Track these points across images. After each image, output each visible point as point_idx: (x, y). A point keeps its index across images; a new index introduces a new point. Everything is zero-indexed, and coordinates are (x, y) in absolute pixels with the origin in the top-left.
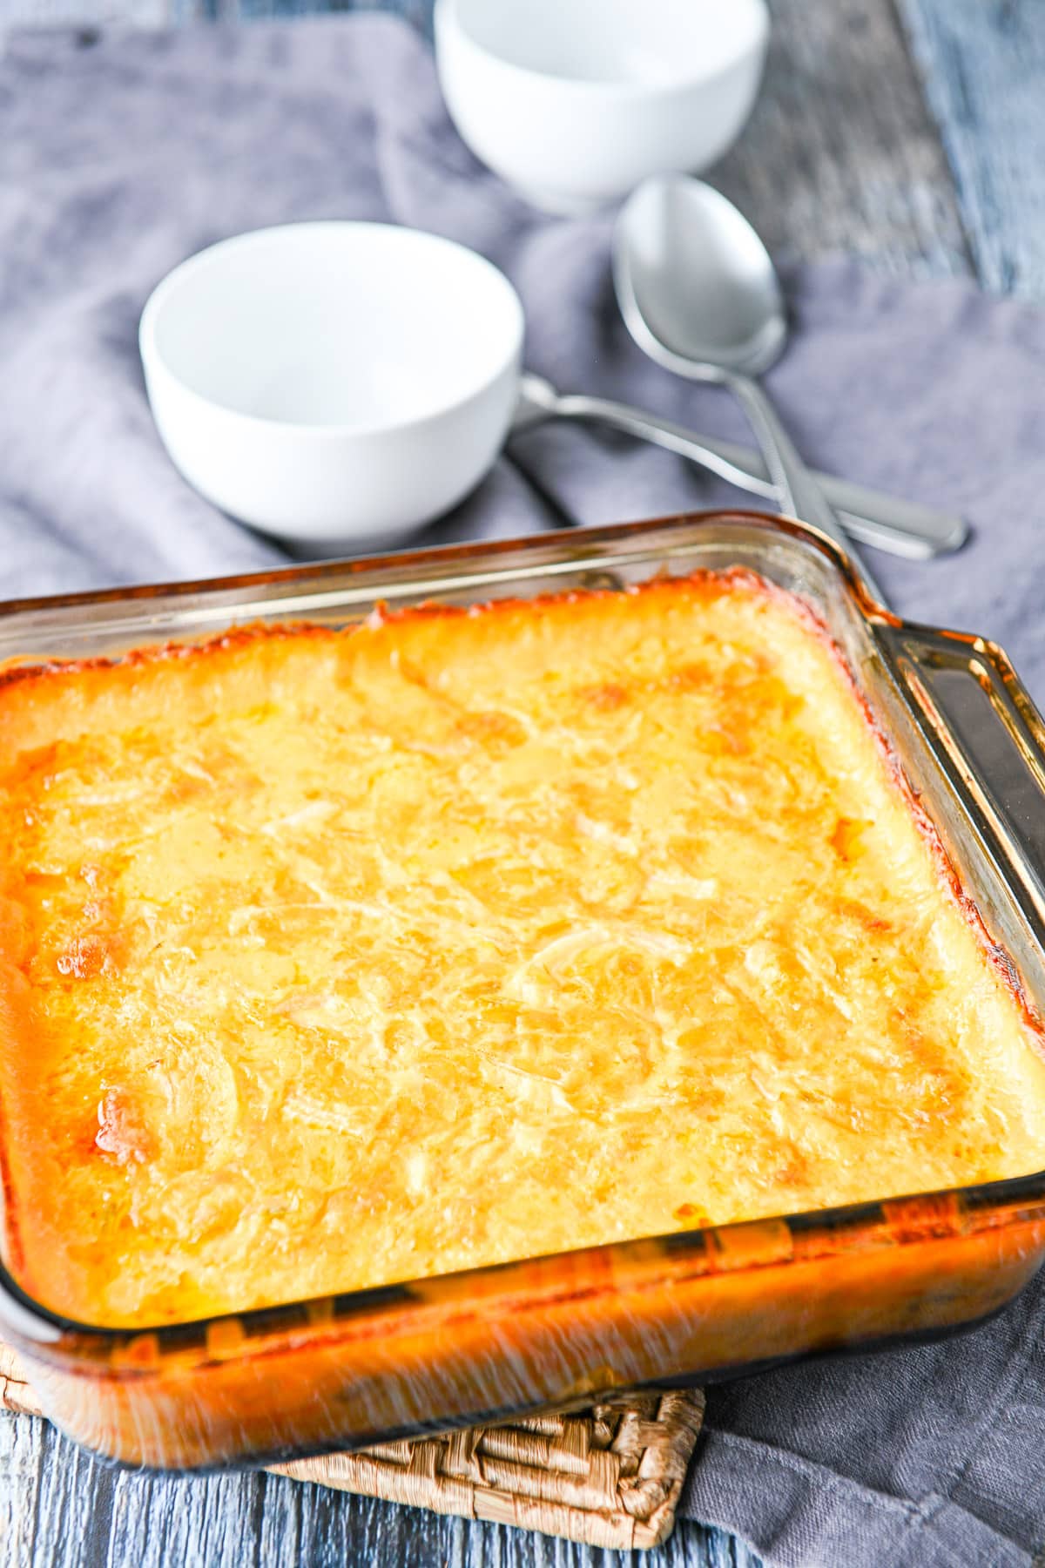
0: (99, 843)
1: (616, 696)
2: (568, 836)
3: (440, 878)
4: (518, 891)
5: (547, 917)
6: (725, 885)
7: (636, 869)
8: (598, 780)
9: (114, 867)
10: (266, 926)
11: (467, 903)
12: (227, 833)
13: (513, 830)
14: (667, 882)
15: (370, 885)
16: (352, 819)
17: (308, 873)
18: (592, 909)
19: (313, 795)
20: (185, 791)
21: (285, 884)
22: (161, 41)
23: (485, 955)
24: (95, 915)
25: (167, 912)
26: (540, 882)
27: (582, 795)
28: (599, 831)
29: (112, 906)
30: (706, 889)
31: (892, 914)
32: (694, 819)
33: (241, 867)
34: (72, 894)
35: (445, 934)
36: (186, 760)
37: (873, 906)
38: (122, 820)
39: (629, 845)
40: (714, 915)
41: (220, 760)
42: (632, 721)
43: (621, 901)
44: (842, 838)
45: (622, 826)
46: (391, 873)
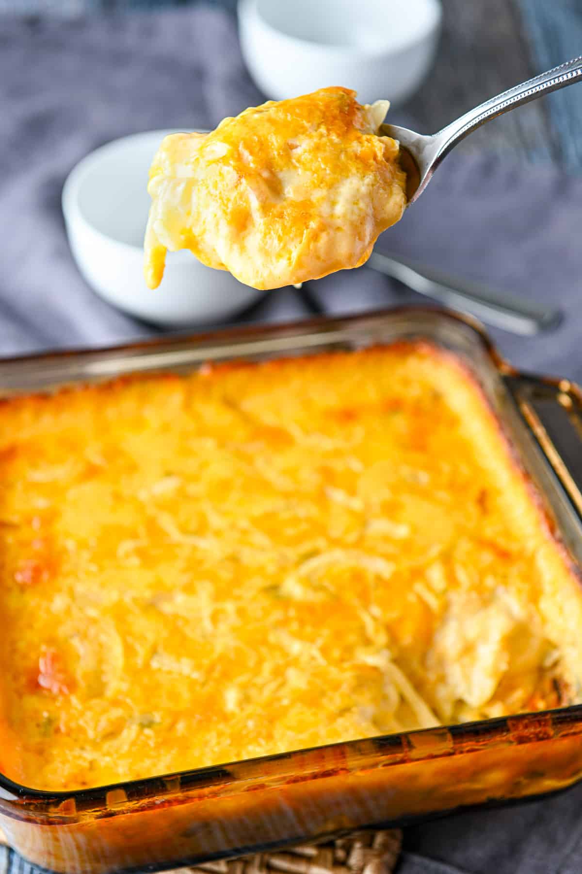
0: (41, 503)
1: (348, 416)
2: (321, 499)
3: (244, 523)
4: (290, 532)
5: (306, 547)
6: (415, 529)
7: (362, 520)
8: (338, 466)
9: (49, 518)
10: (141, 553)
11: (260, 539)
12: (118, 497)
13: (286, 495)
14: (379, 526)
15: (202, 529)
16: (193, 489)
17: (166, 522)
18: (335, 543)
19: (168, 474)
20: (91, 472)
21: (153, 528)
22: (77, 25)
23: (271, 569)
24: (38, 547)
25: (82, 545)
26: (304, 527)
27: (328, 476)
28: (338, 496)
29: (48, 540)
30: (402, 531)
31: (514, 547)
32: (395, 489)
33: (125, 517)
34: (24, 533)
35: (248, 557)
36: (93, 454)
37: (502, 542)
38: (54, 490)
39: (357, 504)
40: (407, 546)
41: (113, 453)
42: (358, 431)
43: (352, 537)
44: (483, 500)
45: (352, 492)
46: (216, 521)
